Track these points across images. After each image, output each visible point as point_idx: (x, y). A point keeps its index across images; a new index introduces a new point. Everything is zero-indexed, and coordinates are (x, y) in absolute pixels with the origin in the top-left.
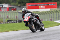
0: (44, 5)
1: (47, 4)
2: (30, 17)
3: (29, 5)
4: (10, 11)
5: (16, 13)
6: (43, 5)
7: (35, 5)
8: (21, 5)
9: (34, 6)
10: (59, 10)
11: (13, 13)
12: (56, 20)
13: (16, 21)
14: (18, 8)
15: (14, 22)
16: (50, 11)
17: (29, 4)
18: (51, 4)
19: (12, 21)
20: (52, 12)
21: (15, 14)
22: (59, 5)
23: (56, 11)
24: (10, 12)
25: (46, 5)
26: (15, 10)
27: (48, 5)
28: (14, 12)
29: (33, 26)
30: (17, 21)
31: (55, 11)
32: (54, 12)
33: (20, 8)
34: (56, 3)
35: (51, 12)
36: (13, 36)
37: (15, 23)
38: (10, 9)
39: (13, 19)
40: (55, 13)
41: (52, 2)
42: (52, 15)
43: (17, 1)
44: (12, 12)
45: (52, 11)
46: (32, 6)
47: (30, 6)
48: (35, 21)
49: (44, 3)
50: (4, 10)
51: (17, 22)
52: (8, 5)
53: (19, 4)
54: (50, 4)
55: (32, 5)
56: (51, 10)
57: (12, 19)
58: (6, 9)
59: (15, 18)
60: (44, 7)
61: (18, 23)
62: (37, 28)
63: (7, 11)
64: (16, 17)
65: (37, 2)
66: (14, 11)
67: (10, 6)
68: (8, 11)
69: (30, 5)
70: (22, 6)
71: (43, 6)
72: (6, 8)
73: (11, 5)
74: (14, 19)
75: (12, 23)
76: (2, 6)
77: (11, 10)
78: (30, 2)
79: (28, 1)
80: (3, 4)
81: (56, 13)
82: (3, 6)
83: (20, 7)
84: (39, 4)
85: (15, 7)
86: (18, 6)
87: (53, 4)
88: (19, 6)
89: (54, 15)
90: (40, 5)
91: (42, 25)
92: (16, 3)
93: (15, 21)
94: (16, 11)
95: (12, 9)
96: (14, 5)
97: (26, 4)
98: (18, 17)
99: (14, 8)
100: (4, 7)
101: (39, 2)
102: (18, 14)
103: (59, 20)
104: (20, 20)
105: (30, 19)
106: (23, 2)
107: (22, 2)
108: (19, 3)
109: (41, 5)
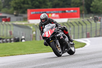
0: (57, 12)
1: (63, 11)
3: (32, 13)
5: (10, 25)
6: (55, 12)
8: (18, 13)
10: (83, 21)
12: (78, 38)
13: (10, 39)
14: (13, 18)
15: (7, 42)
16: (67, 23)
17: (31, 11)
18: (69, 10)
19: (3, 39)
20: (71, 25)
21: (9, 27)
22: (83, 12)
23: (78, 23)
25: (60, 12)
26: (8, 20)
27: (65, 12)
28: (6, 25)
29: (58, 46)
30: (12, 39)
31: (75, 22)
32: (75, 24)
33: (16, 18)
34: (78, 8)
35: (69, 24)
36: (4, 64)
37: (9, 43)
39: (5, 35)
40: (76, 27)
41: (71, 7)
42: (71, 29)
43: (11, 6)
44: (3, 25)
45: (71, 23)
48: (62, 37)
49: (57, 9)
51: (11, 41)
53: (15, 11)
54: (67, 11)
55: (37, 12)
56: (69, 21)
57: (3, 36)
59: (9, 34)
60: (58, 16)
61: (13, 42)
64: (11, 33)
65: (45, 8)
66: (7, 23)
69: (34, 13)
70: (20, 14)
71: (56, 14)
73: (1, 12)
74: (7, 36)
75: (3, 42)
78: (34, 7)
79: (30, 6)
81: (78, 25)
83: (16, 15)
84: (48, 10)
85: (8, 16)
86: (13, 14)
87: (72, 11)
88: (15, 13)
89: (74, 30)
90: (50, 13)
91: (72, 45)
92: (9, 9)
93: (8, 40)
94: (10, 23)
97: (26, 10)
98: (13, 32)
99: (6, 17)
101: (50, 7)
102: (13, 27)
103: (82, 38)
104: (16, 38)
106: (21, 8)
107: (19, 7)
108: (15, 8)
109: (52, 12)
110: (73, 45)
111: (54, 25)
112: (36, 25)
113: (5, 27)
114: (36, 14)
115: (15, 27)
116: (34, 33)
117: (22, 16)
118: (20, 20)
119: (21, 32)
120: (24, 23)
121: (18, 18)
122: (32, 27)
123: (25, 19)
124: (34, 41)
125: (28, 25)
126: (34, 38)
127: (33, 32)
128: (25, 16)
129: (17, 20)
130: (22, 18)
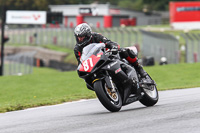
2: (99, 56)
3: (179, 9)
4: (115, 29)
5: (135, 33)
7: (197, 8)
8: (150, 9)
9: (194, 10)
11: (125, 33)
14: (141, 19)
17: (177, 6)
21: (133, 37)
24: (115, 32)
26: (132, 23)
28: (128, 32)
29: (111, 89)
33: (147, 18)
38: (115, 21)
44: (122, 32)
46: (189, 11)
47: (181, 12)
48: (120, 70)
50: (95, 26)
52: (110, 8)
53: (145, 6)
55: (188, 8)
58: (102, 22)
62: (128, 97)
63: (105, 27)
66: (129, 29)
67: (114, 12)
68: (109, 29)
69: (182, 9)
70: (154, 12)
72: (101, 17)
73: (118, 7)
76: (87, 11)
77: (119, 25)
80: (93, 5)
82: (91, 12)
83: (148, 14)
85: (132, 15)
86: (141, 11)
88: (145, 10)
94: (135, 29)
95: (122, 20)
96: (129, 9)
99: (127, 17)
100: (94, 13)
102: (141, 37)
104: (148, 57)
105: (101, 63)
110: (151, 85)
111: (102, 45)
112: (187, 34)
113: (126, 36)
114: (186, 11)
115: (145, 37)
116: (183, 48)
117: (159, 15)
118: (156, 23)
119: (158, 47)
120: (162, 29)
121: (152, 18)
122: (178, 37)
123: (166, 22)
124: (183, 64)
125: (171, 34)
126: (183, 58)
127: (180, 46)
128: (165, 14)
129: (150, 23)
130: (158, 18)
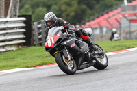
2: (58, 35)
29: (67, 58)
48: (74, 45)
62: (82, 64)
